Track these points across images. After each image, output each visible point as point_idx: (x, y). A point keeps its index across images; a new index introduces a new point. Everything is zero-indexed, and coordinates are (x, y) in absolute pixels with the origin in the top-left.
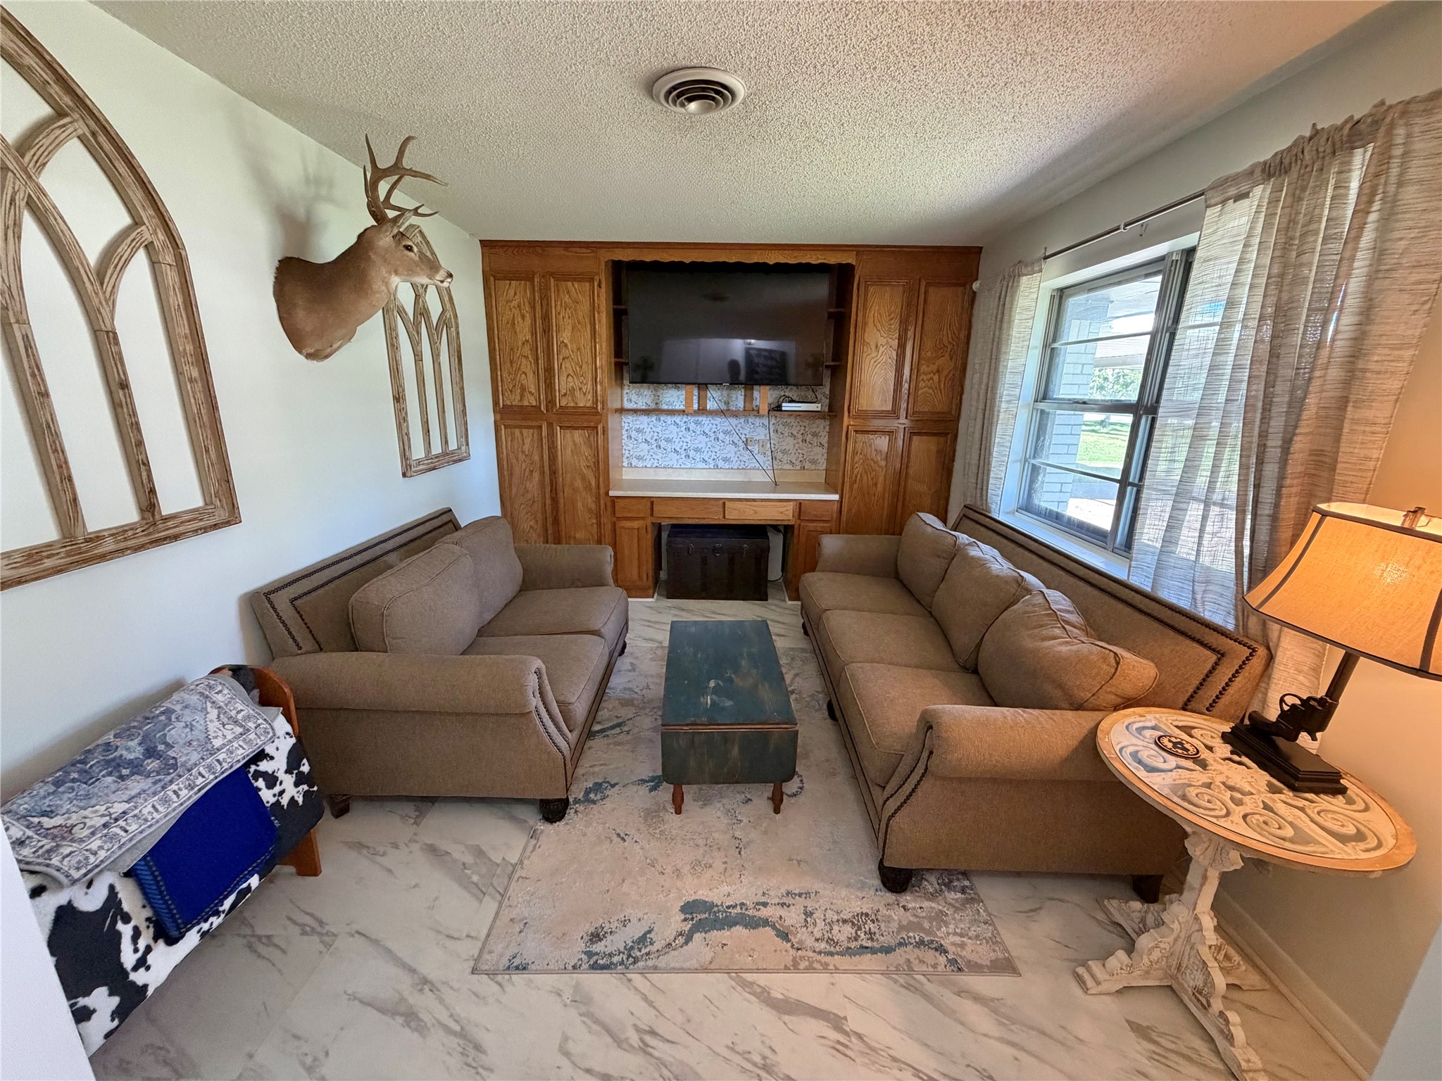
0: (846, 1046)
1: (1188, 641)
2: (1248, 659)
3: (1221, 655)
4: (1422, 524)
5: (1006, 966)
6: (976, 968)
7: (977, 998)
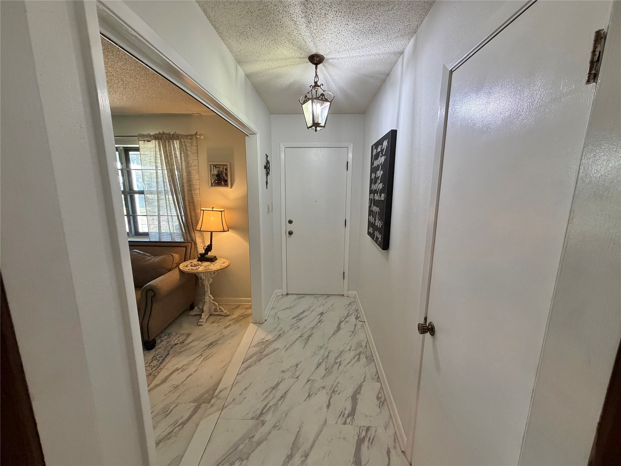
0: (184, 369)
1: (177, 248)
2: (191, 245)
3: (186, 247)
4: (214, 209)
5: (189, 335)
6: (185, 340)
7: (191, 342)
